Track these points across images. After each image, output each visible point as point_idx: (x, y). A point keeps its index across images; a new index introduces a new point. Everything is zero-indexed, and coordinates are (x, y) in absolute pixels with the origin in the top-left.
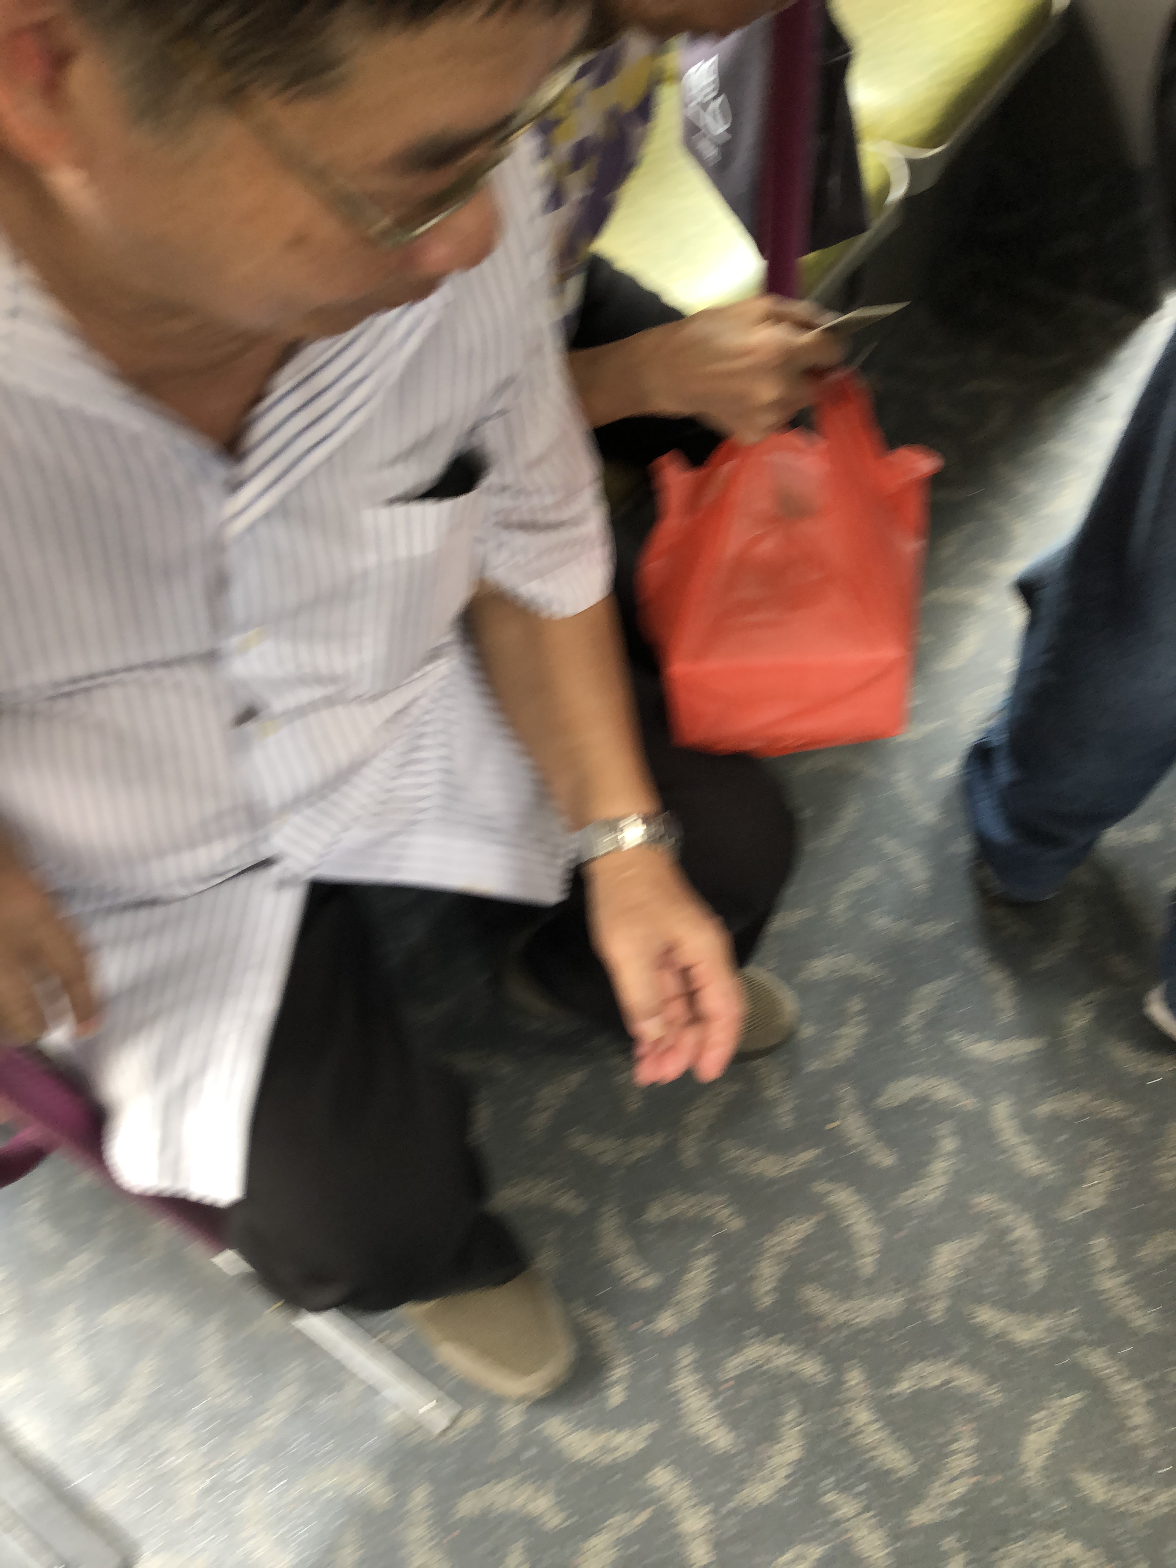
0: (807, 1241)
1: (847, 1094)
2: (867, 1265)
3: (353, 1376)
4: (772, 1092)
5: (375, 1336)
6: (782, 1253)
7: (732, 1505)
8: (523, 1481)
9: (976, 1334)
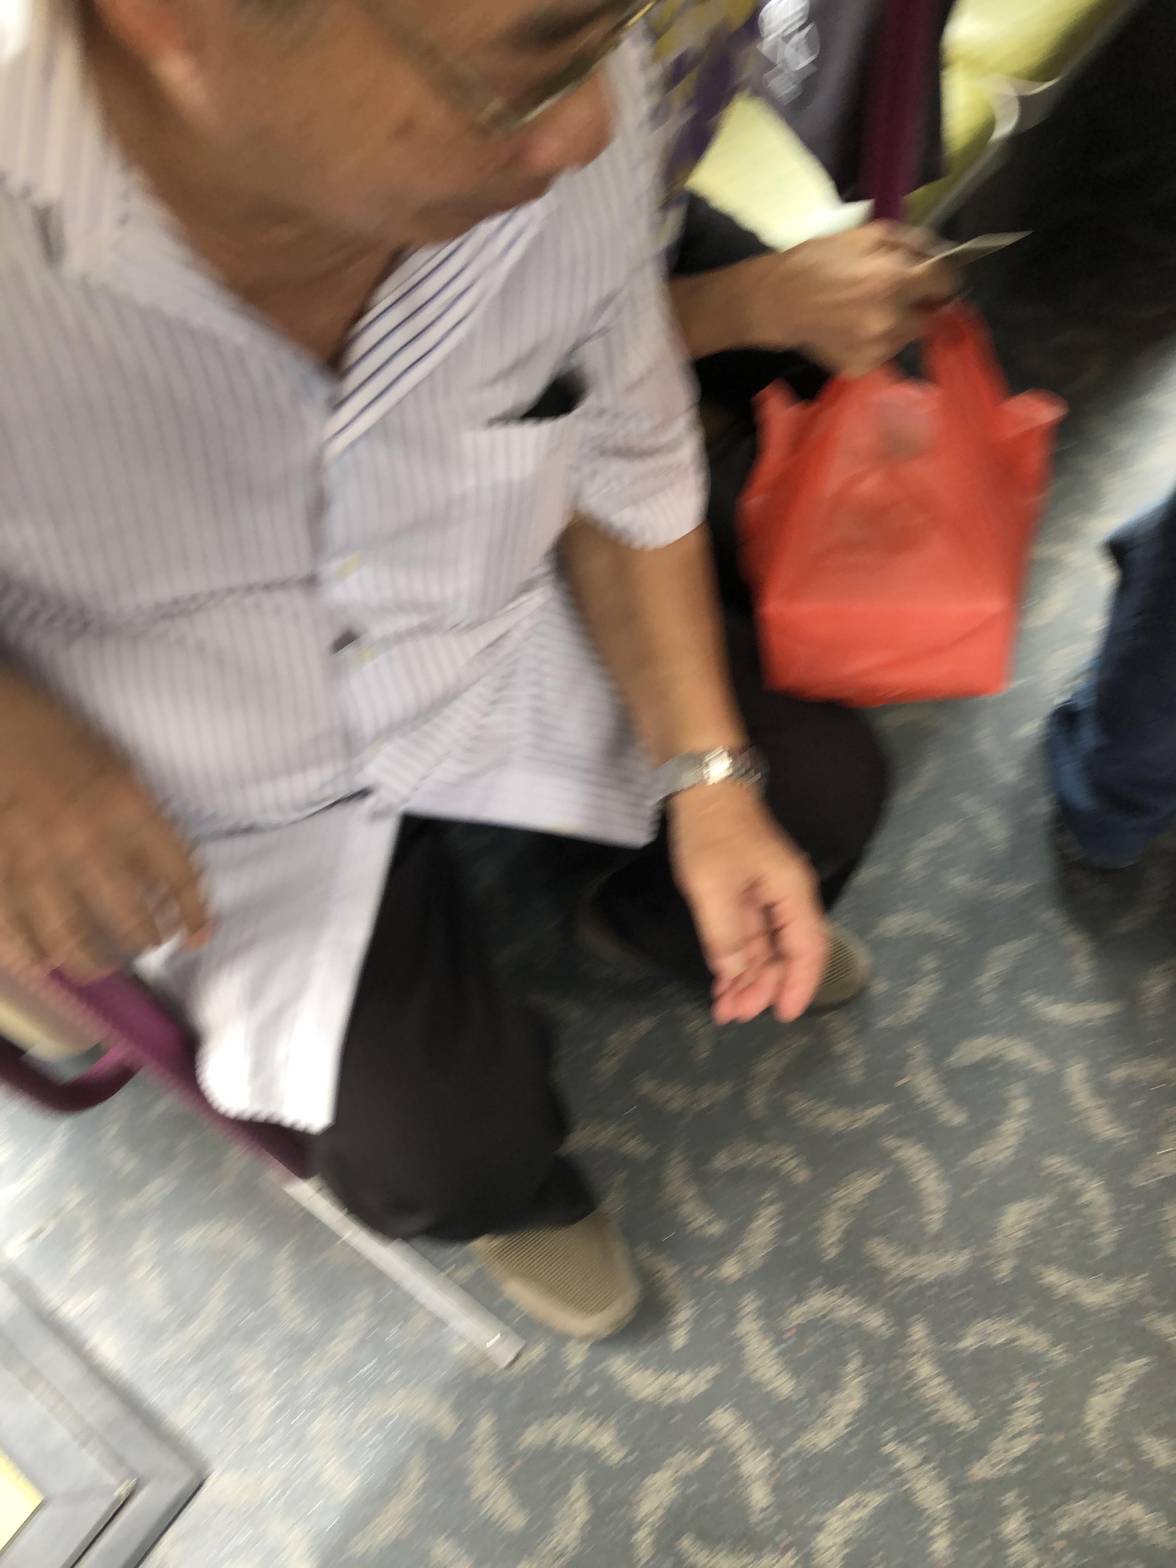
0: (872, 1196)
1: (918, 1051)
2: (934, 1222)
3: (422, 1307)
4: (842, 1047)
5: (443, 1270)
6: (847, 1207)
7: (791, 1450)
8: (585, 1416)
9: (1045, 1295)
